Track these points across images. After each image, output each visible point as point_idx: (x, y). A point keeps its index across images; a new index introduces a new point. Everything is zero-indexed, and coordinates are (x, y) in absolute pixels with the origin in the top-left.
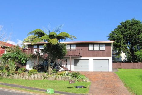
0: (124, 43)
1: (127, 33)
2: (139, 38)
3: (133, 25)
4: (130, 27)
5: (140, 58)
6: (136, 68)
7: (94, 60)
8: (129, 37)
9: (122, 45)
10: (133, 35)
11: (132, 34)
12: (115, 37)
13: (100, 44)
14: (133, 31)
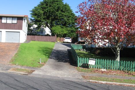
0: (44, 19)
1: (47, 9)
2: (57, 15)
3: (54, 3)
4: (51, 4)
5: (54, 32)
6: (47, 41)
7: (6, 32)
8: (49, 14)
9: (42, 20)
10: (52, 12)
11: (51, 10)
12: (36, 12)
13: (13, 18)
14: (52, 8)
